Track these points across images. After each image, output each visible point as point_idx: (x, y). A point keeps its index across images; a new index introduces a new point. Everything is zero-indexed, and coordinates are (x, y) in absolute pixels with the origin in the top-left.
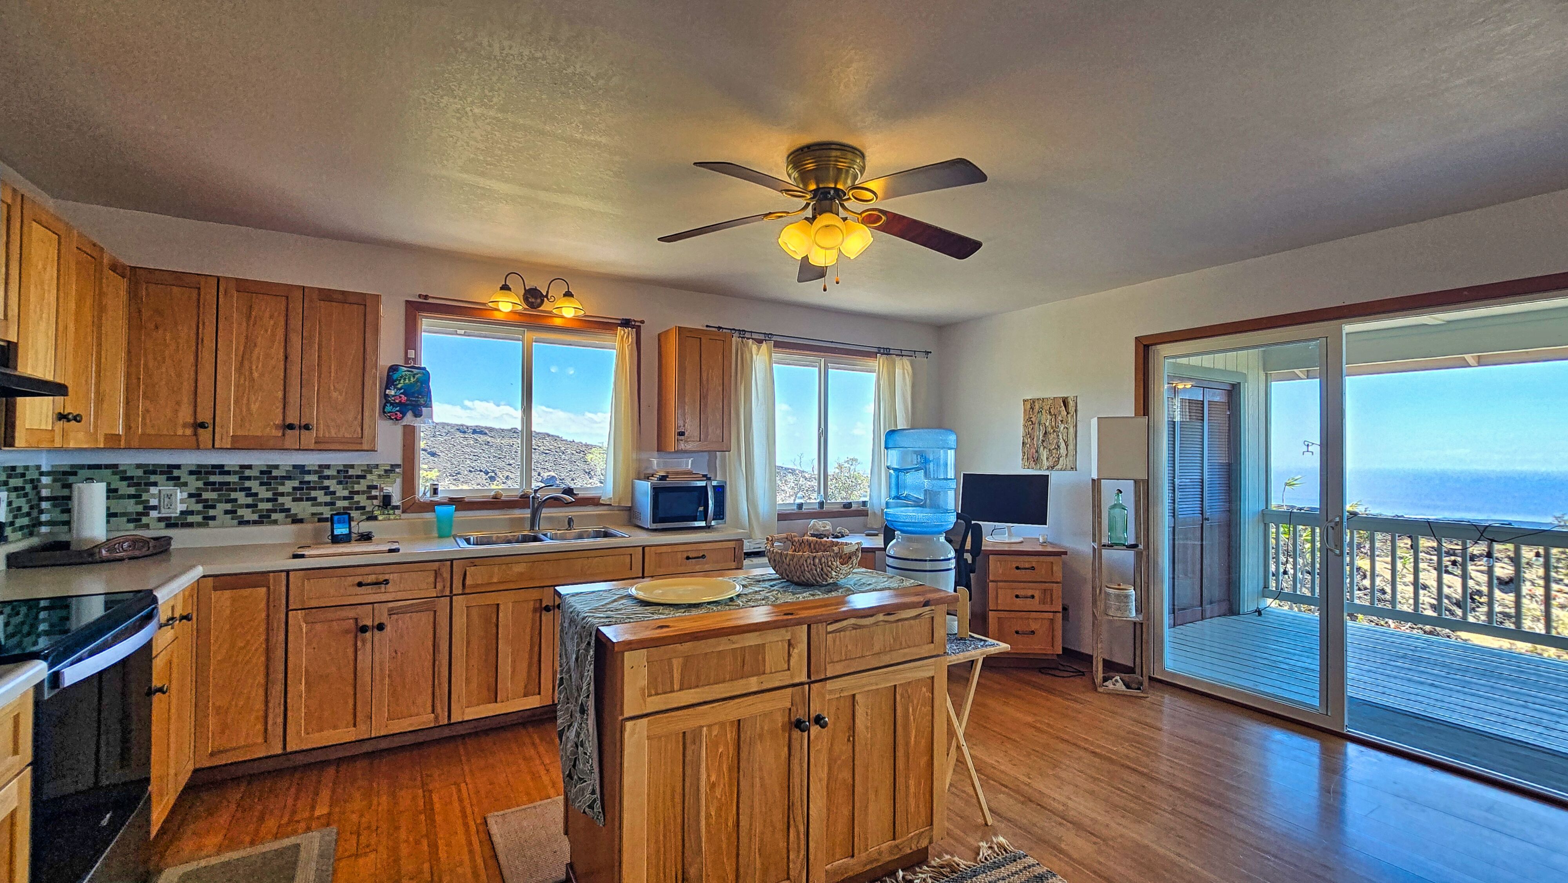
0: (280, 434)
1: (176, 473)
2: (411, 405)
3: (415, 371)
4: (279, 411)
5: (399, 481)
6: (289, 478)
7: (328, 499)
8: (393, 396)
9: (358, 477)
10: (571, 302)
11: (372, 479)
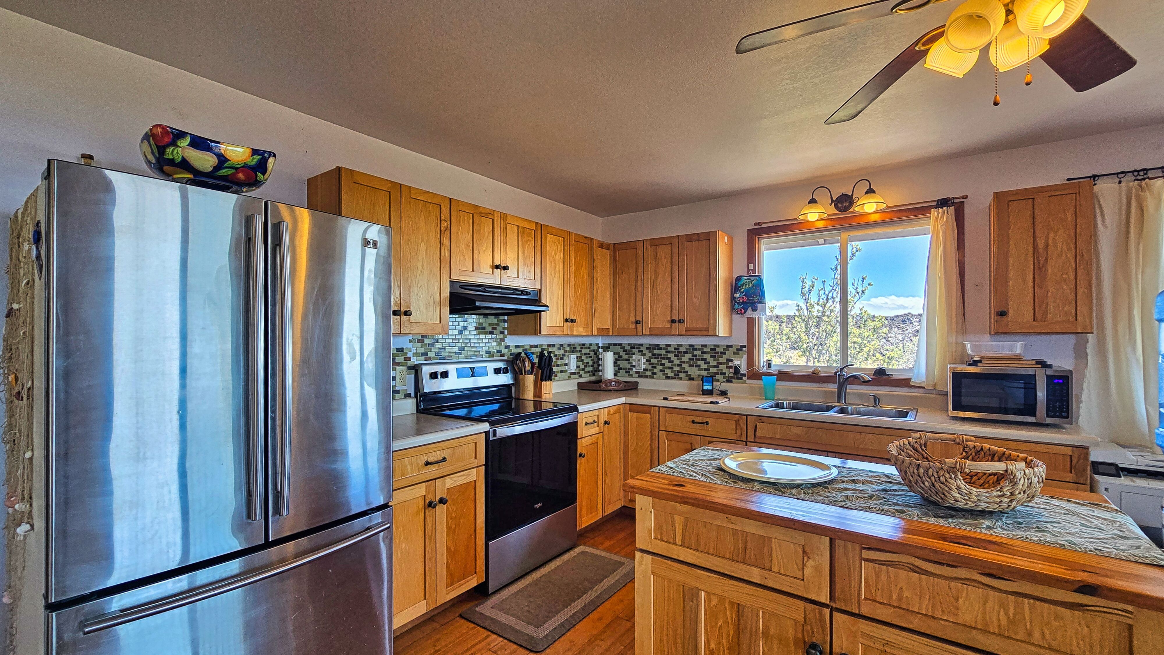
0: (670, 326)
1: (642, 348)
2: (750, 303)
3: (752, 278)
4: (669, 313)
5: (745, 356)
6: (686, 352)
7: (706, 366)
8: (738, 298)
9: (722, 353)
10: (873, 198)
11: (729, 355)
